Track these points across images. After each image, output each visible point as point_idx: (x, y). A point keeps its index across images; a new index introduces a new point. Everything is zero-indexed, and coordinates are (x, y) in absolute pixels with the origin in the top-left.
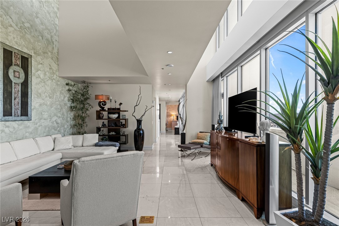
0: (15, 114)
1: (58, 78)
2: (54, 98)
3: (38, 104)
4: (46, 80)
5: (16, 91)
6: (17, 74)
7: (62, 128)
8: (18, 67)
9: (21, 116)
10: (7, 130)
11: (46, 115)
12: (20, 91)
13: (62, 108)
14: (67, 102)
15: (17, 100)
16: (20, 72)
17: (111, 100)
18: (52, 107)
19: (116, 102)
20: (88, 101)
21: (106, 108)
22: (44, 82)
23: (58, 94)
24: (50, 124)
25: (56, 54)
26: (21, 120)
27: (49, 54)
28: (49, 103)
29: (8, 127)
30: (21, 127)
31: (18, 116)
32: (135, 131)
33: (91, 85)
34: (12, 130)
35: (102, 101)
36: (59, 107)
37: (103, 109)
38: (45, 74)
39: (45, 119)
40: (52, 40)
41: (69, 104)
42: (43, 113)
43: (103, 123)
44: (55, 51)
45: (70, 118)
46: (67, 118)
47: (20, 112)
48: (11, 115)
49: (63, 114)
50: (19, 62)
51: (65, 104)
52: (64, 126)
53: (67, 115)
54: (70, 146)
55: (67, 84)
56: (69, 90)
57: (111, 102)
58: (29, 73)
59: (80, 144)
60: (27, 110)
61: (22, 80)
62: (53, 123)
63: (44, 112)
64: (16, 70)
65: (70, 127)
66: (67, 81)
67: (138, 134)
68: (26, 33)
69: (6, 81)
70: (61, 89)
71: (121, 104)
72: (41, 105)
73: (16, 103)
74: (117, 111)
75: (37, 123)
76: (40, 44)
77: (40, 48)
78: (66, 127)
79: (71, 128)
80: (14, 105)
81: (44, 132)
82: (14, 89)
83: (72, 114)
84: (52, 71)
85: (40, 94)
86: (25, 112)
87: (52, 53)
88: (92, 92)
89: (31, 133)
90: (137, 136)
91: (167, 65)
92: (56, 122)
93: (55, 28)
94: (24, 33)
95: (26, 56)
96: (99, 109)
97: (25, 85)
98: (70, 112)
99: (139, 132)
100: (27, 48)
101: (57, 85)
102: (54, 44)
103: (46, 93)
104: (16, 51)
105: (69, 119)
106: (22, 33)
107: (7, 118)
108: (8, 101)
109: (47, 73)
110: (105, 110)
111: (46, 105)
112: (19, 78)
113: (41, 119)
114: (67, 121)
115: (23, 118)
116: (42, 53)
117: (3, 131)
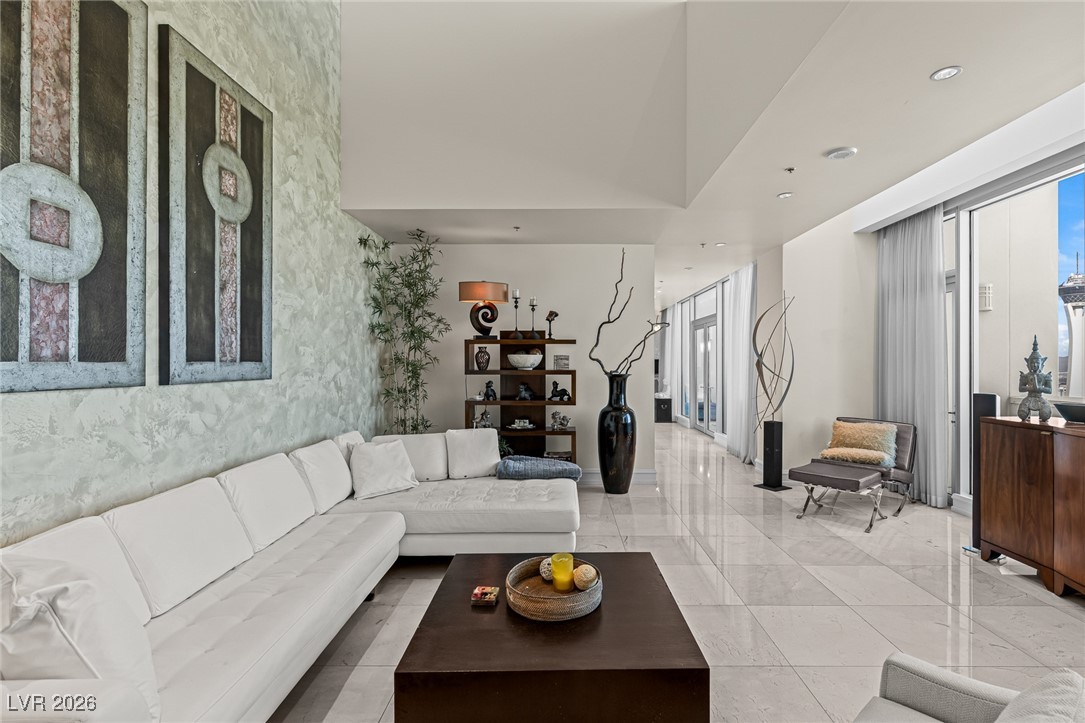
0: (224, 354)
1: (339, 213)
2: (331, 291)
3: (288, 313)
4: (307, 220)
5: (228, 253)
6: (229, 181)
7: (351, 406)
8: (233, 154)
9: (242, 360)
10: (195, 419)
11: (308, 361)
12: (239, 255)
13: (349, 332)
14: (362, 307)
15: (230, 292)
16: (239, 175)
17: (516, 302)
18: (324, 328)
19: (533, 310)
20: (432, 306)
21: (496, 330)
22: (304, 228)
23: (341, 277)
24: (321, 392)
25: (335, 121)
26: (242, 380)
27: (318, 117)
28: (316, 312)
29: (198, 407)
30: (239, 407)
31: (233, 361)
33: (438, 247)
34: (210, 419)
35: (481, 304)
36: (342, 325)
37: (484, 334)
38: (306, 196)
39: (306, 374)
40: (323, 64)
41: (367, 316)
42: (301, 348)
43: (489, 385)
44: (333, 110)
45: (371, 370)
46: (363, 366)
47: (239, 343)
48: (212, 359)
49: (353, 354)
50: (235, 134)
51: (358, 316)
52: (354, 399)
53: (363, 358)
54: (406, 479)
55: (363, 242)
56: (368, 263)
57: (516, 307)
58: (266, 187)
60: (258, 337)
61: (242, 212)
62: (326, 387)
63: (304, 344)
64: (225, 165)
65: (370, 401)
66: (365, 232)
67: (617, 427)
68: (252, 17)
69: (195, 209)
70: (347, 258)
71: (552, 316)
72: (294, 316)
73: (227, 304)
74: (533, 341)
76: (292, 73)
77: (293, 92)
78: (359, 400)
79: (372, 405)
80: (221, 314)
81: (305, 425)
82: (221, 244)
83: (374, 355)
84: (324, 188)
85: (293, 273)
86: (252, 348)
87: (324, 115)
88: (447, 272)
92: (336, 383)
93: (332, 19)
94: (247, 17)
95: (255, 111)
96: (472, 333)
97: (253, 230)
98: (369, 346)
99: (617, 420)
100: (256, 80)
101: (338, 240)
102: (328, 83)
103: (308, 271)
104: (227, 86)
105: (367, 371)
106: (242, 14)
107: (198, 366)
108: (202, 297)
109: (312, 192)
110: (493, 340)
111: (310, 318)
112: (234, 199)
113: (296, 374)
114: (363, 381)
115: (249, 367)
116: (298, 112)
117: (183, 426)
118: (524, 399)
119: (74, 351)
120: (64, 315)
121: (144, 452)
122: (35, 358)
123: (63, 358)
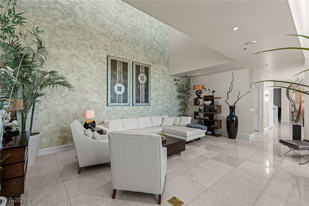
0: (141, 102)
1: (168, 76)
2: (166, 90)
3: (155, 95)
4: (159, 79)
5: (142, 88)
6: (142, 78)
7: (171, 111)
8: (143, 74)
10: (138, 111)
11: (160, 103)
12: (144, 88)
13: (171, 97)
14: (175, 92)
15: (143, 93)
16: (144, 77)
17: (205, 89)
18: (164, 97)
19: (209, 91)
20: (189, 91)
21: (202, 96)
22: (159, 81)
23: (168, 88)
24: (163, 108)
25: (167, 60)
26: (145, 105)
27: (162, 61)
28: (162, 94)
29: (138, 109)
30: (145, 109)
31: (143, 103)
32: (228, 117)
33: (192, 78)
34: (140, 111)
35: (199, 90)
36: (169, 96)
37: (199, 97)
38: (159, 76)
39: (159, 105)
40: (164, 51)
41: (177, 94)
42: (158, 101)
43: (199, 108)
44: (166, 58)
45: (178, 105)
46: (175, 104)
47: (144, 100)
49: (172, 101)
50: (144, 71)
51: (174, 94)
52: (172, 110)
53: (175, 102)
54: (171, 124)
55: (175, 80)
56: (176, 84)
57: (205, 90)
58: (149, 76)
59: (178, 124)
60: (148, 99)
61: (145, 81)
62: (164, 107)
63: (159, 100)
64: (142, 76)
65: (177, 110)
66: (175, 78)
68: (147, 52)
69: (137, 83)
70: (170, 84)
71: (214, 92)
72: (156, 96)
73: (142, 95)
74: (210, 98)
75: (154, 107)
76: (156, 57)
77: (156, 59)
78: (174, 110)
79: (178, 111)
81: (159, 113)
83: (179, 102)
84: (164, 73)
85: (156, 89)
86: (147, 101)
87: (164, 60)
88: (192, 84)
89: (151, 113)
90: (229, 122)
91: (247, 44)
92: (167, 107)
93: (166, 42)
94: (147, 53)
95: (147, 66)
96: (196, 96)
97: (147, 84)
98: (177, 100)
99: (231, 118)
100: (148, 61)
101: (168, 81)
102: (165, 54)
103: (160, 88)
104: (142, 65)
105: (176, 105)
106: (146, 53)
107: (137, 104)
108: (138, 94)
109: (161, 75)
110: (201, 98)
111: (160, 95)
112: (143, 80)
113: (157, 105)
114: (175, 107)
115: (146, 104)
116: (157, 62)
117: (136, 111)
118: (207, 112)
120: (121, 98)
121: (130, 114)
122: (118, 103)
123: (121, 102)
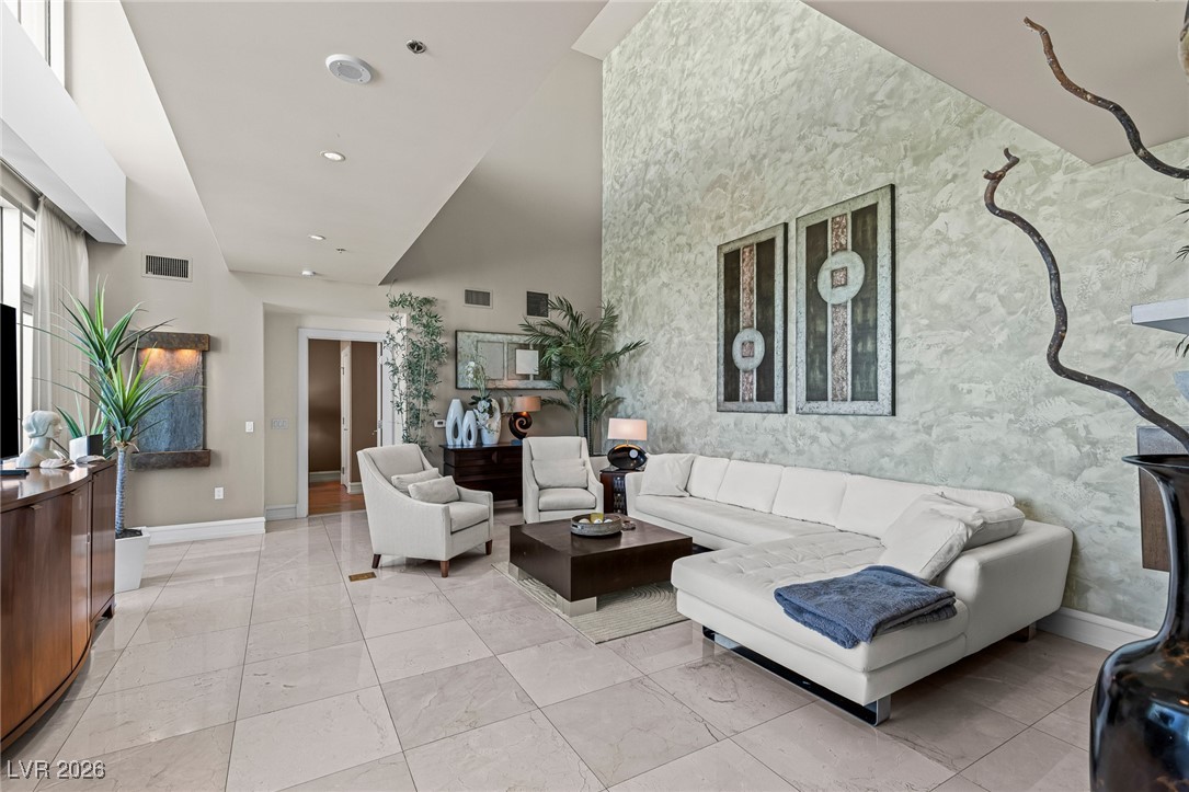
0: (835, 396)
1: (1086, 175)
3: (935, 351)
6: (839, 277)
8: (843, 253)
9: (853, 399)
10: (823, 437)
12: (849, 322)
15: (841, 352)
16: (850, 266)
26: (855, 414)
29: (826, 429)
30: (863, 436)
31: (845, 400)
34: (836, 439)
39: (973, 414)
47: (850, 387)
48: (826, 399)
50: (846, 238)
60: (872, 381)
61: (854, 287)
62: (1035, 433)
63: (971, 380)
64: (835, 267)
73: (838, 362)
75: (931, 427)
80: (833, 368)
82: (833, 322)
86: (865, 388)
89: (902, 462)
92: (1071, 431)
95: (868, 203)
97: (865, 299)
100: (885, 168)
103: (980, 296)
104: (837, 212)
107: (813, 404)
108: (817, 361)
112: (846, 284)
113: (950, 413)
115: (861, 405)
117: (814, 439)
119: (755, 397)
120: (752, 383)
122: (744, 401)
123: (751, 400)
